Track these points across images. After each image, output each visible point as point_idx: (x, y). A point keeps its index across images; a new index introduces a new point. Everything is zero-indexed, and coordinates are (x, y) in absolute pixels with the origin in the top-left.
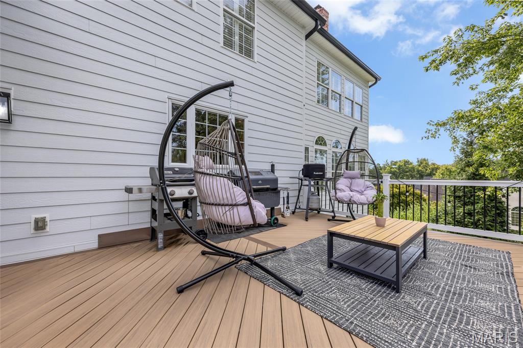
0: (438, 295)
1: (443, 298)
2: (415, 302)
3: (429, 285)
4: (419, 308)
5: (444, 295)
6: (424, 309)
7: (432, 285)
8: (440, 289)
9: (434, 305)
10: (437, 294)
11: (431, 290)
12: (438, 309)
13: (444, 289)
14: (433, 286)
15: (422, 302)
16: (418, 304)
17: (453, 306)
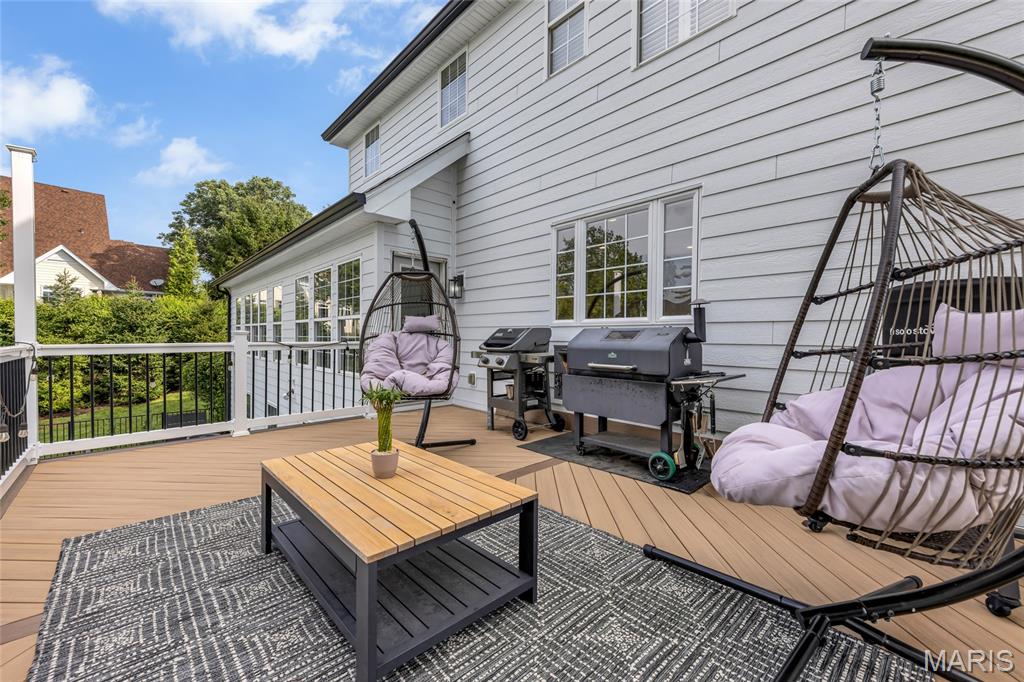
0: (210, 590)
1: (199, 593)
2: (230, 556)
3: (242, 598)
4: (218, 554)
5: (201, 599)
6: (211, 557)
7: (239, 603)
8: (216, 606)
9: (204, 570)
10: (215, 591)
11: (229, 592)
12: (192, 568)
13: (212, 612)
14: (234, 601)
15: (222, 562)
16: (223, 556)
17: (176, 590)
